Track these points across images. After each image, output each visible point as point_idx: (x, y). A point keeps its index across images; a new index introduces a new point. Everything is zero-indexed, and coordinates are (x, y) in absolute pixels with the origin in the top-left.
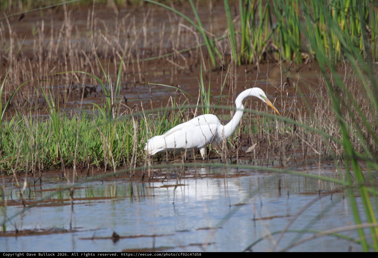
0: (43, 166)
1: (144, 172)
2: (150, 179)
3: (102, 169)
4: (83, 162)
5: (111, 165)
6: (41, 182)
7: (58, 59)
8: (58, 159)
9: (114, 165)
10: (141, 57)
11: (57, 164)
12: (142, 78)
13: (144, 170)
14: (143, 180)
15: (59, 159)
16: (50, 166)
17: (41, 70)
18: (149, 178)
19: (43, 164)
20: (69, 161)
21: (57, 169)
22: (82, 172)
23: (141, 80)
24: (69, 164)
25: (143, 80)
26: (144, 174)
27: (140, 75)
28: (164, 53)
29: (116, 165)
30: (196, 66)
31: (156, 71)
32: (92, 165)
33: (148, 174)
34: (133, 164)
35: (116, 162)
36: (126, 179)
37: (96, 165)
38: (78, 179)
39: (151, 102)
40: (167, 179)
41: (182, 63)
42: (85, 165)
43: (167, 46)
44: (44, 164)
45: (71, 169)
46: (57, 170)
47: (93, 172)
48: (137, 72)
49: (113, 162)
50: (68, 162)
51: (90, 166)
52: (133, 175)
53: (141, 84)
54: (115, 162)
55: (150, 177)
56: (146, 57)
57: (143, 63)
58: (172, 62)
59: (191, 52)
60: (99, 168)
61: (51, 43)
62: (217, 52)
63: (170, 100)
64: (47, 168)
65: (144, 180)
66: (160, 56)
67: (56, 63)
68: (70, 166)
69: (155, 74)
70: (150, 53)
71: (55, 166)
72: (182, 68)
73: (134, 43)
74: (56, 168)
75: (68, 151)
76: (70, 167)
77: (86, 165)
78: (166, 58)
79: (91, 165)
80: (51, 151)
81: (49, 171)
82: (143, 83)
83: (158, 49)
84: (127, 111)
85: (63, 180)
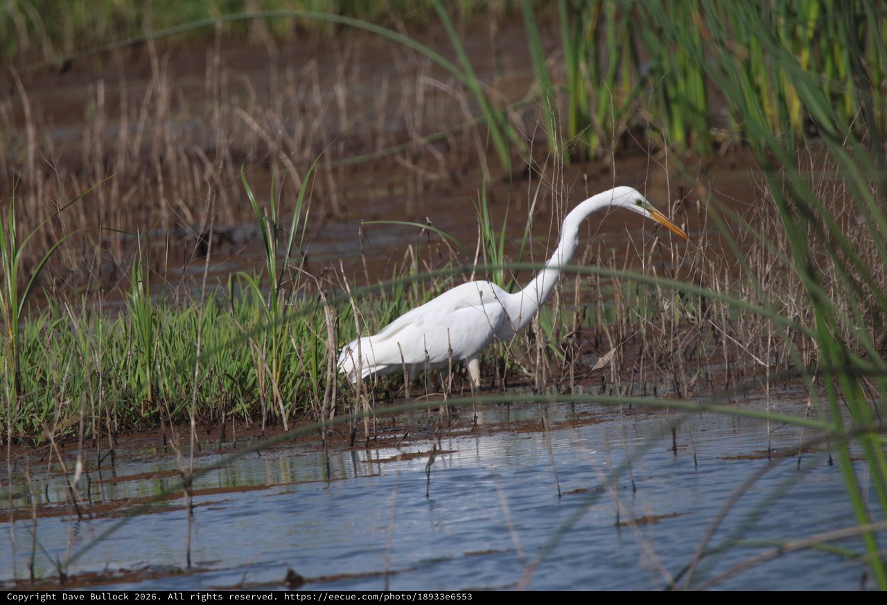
0: (117, 421)
1: (355, 427)
2: (368, 440)
3: (257, 424)
4: (209, 409)
5: (277, 413)
6: (113, 460)
7: (140, 170)
8: (152, 405)
9: (283, 412)
10: (335, 156)
11: (150, 415)
12: (339, 204)
13: (355, 421)
14: (352, 445)
15: (154, 405)
16: (134, 421)
17: (101, 196)
18: (366, 440)
19: (116, 417)
20: (178, 408)
21: (149, 427)
22: (209, 433)
23: (336, 210)
24: (178, 414)
25: (343, 209)
26: (355, 430)
27: (334, 198)
28: (388, 145)
29: (288, 411)
30: (465, 171)
31: (373, 186)
32: (232, 415)
33: (364, 430)
34: (329, 408)
35: (287, 406)
36: (314, 443)
37: (242, 414)
38: (200, 450)
39: (364, 260)
40: (410, 439)
41: (433, 165)
42: (214, 415)
43: (395, 126)
44: (118, 417)
45: (182, 425)
46: (150, 429)
47: (234, 432)
48: (326, 192)
49: (281, 406)
50: (176, 410)
51: (226, 417)
52: (331, 434)
53: (338, 220)
54: (284, 405)
55: (368, 438)
56: (345, 155)
57: (341, 169)
58: (408, 163)
59: (451, 140)
60: (248, 420)
61: (123, 133)
62: (513, 135)
63: (409, 253)
64: (127, 427)
65: (355, 444)
66: (380, 152)
67: (136, 179)
68: (182, 420)
69: (372, 194)
70: (356, 145)
71: (144, 420)
72: (433, 177)
73: (316, 124)
74: (147, 425)
75: (174, 384)
76: (180, 422)
77: (217, 415)
78: (393, 155)
79: (229, 413)
80: (134, 385)
81: (132, 432)
82: (342, 216)
83: (374, 136)
84: (309, 284)
85: (166, 452)
